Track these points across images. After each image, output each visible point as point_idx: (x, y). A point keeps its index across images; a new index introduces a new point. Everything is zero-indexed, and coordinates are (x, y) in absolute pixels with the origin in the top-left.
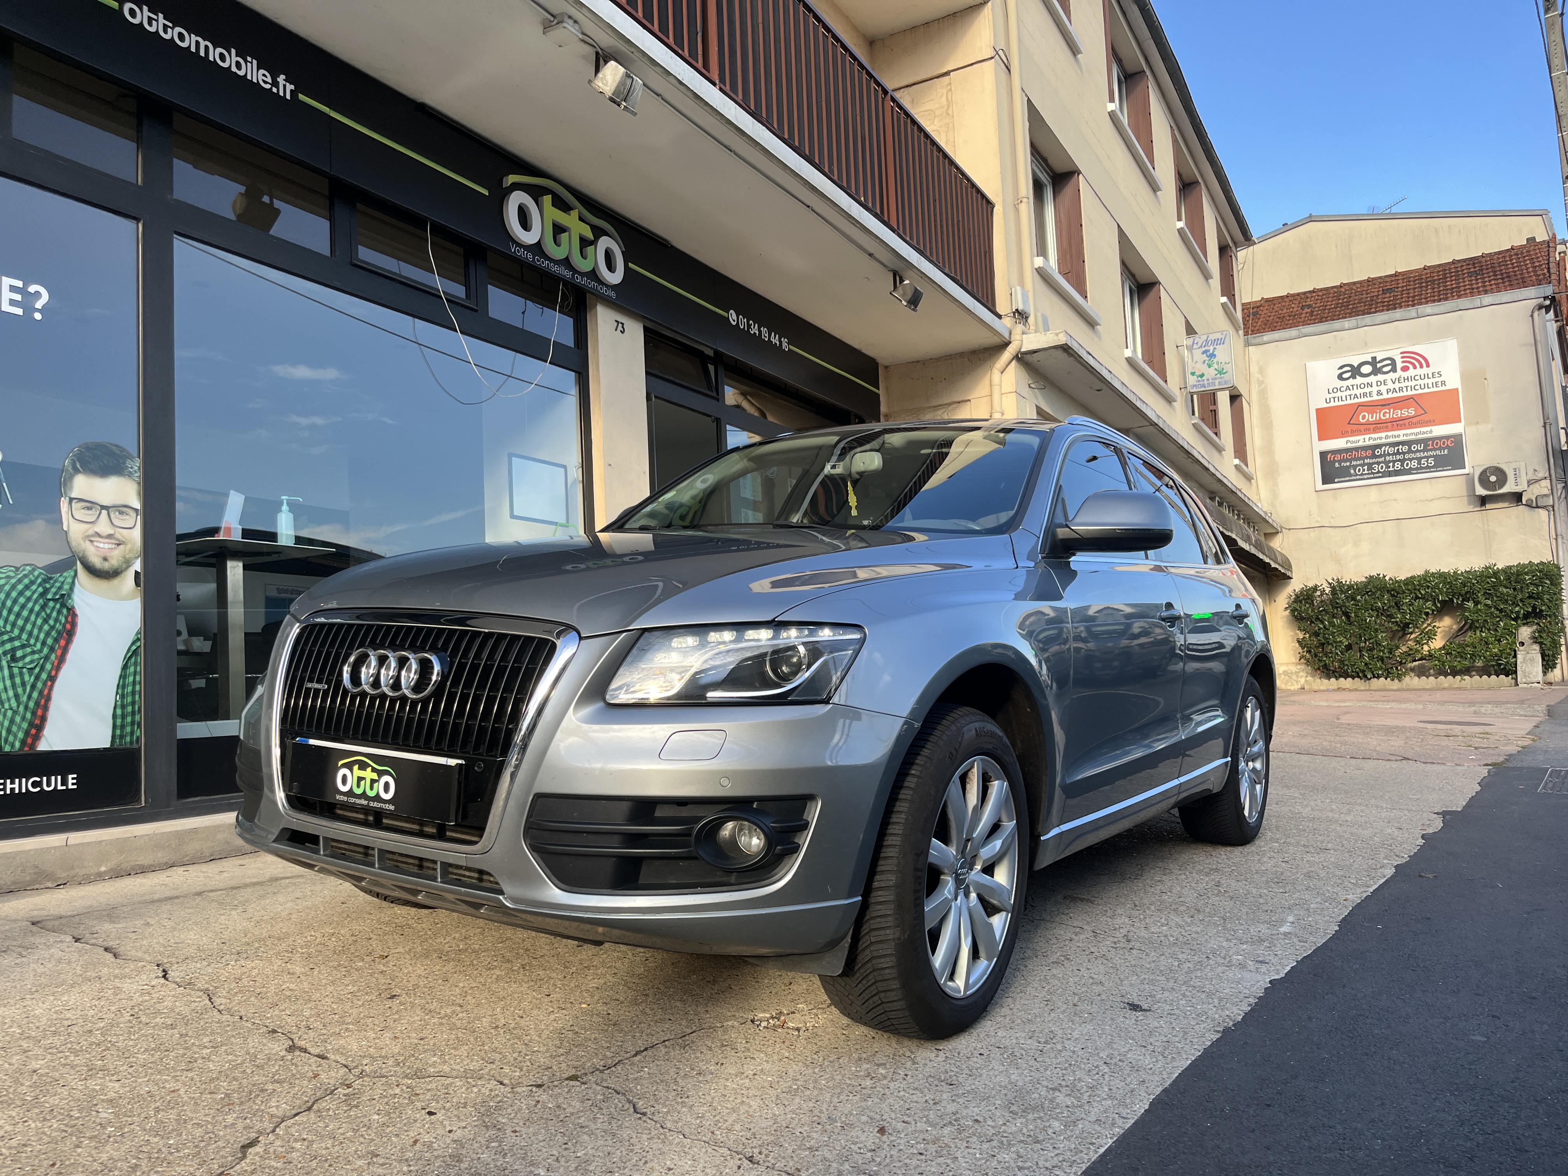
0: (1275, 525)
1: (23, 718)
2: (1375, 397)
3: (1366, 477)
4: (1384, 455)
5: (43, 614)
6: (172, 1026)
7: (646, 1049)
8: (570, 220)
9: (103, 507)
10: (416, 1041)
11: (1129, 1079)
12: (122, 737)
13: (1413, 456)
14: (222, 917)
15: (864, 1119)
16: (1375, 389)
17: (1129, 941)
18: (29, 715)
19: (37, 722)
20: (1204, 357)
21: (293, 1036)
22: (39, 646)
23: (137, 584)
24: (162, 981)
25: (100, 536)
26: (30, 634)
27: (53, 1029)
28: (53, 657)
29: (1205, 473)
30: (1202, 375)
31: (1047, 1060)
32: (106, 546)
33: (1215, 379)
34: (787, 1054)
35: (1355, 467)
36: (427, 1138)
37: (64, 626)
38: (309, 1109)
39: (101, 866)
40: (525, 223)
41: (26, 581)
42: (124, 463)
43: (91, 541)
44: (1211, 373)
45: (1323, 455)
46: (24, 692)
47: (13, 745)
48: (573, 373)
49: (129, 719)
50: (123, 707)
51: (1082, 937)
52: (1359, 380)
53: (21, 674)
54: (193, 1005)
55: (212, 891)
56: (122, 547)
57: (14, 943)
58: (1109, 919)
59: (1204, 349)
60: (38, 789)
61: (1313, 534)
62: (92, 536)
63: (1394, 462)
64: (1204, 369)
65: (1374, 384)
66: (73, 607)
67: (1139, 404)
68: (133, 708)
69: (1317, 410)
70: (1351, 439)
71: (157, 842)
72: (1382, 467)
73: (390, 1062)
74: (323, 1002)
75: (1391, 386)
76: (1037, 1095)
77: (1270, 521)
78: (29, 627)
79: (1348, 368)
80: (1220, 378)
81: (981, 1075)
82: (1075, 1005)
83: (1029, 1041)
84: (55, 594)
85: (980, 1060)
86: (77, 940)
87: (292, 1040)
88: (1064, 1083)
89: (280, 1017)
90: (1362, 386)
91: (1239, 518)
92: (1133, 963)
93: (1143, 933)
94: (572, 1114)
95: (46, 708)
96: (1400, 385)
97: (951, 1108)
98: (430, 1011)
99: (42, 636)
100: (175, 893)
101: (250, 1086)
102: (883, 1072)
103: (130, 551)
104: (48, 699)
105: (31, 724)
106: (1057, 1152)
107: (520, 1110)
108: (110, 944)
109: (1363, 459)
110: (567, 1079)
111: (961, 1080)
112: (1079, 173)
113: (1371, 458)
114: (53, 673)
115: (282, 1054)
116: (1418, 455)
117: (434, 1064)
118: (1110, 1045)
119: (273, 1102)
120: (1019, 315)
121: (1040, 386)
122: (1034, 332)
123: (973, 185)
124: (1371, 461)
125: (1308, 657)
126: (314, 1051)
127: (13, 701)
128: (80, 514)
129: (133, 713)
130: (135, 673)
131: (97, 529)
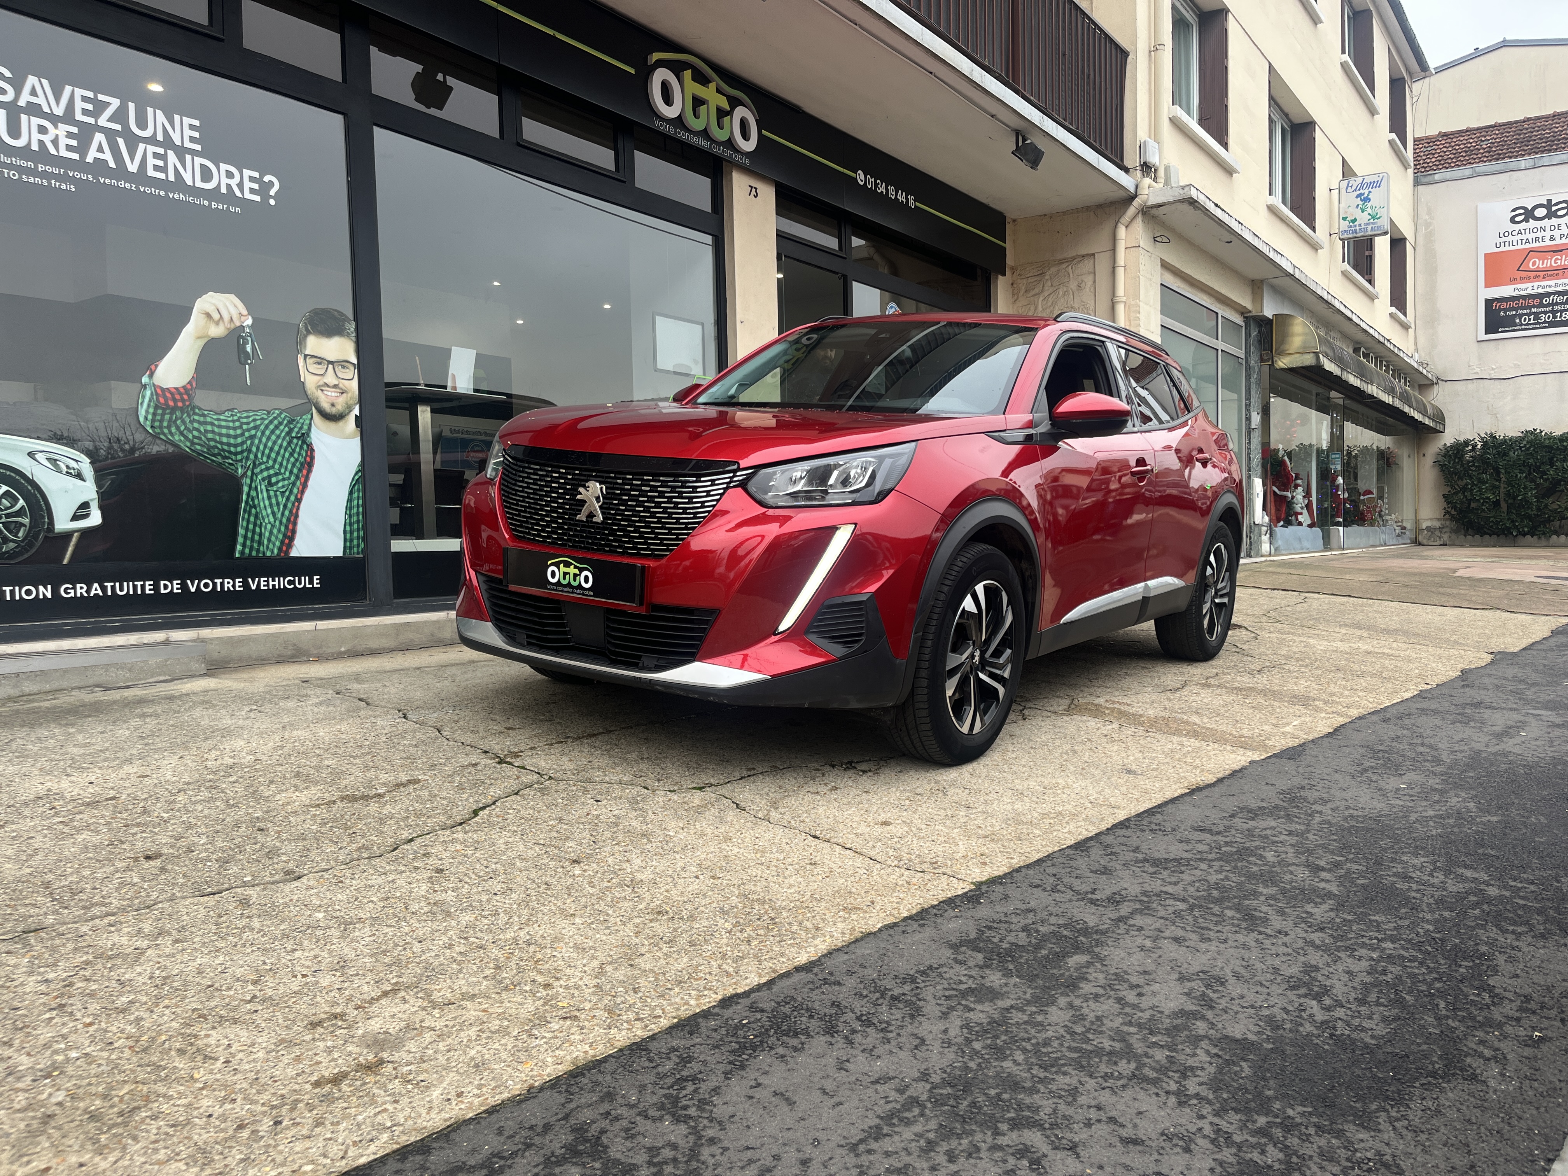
0: (1430, 376)
1: (279, 531)
3: (1530, 327)
4: (1552, 304)
5: (289, 449)
6: (416, 746)
7: (749, 776)
8: (709, 93)
9: (330, 362)
10: (586, 763)
11: (1103, 811)
12: (351, 548)
16: (1548, 234)
18: (283, 529)
19: (289, 534)
20: (1358, 201)
22: (287, 474)
23: (357, 426)
24: (404, 720)
25: (328, 386)
26: (281, 465)
27: (334, 744)
30: (1355, 220)
31: (1047, 798)
32: (333, 394)
33: (1368, 224)
35: (1520, 316)
36: (596, 813)
37: (305, 458)
38: (516, 794)
39: (340, 647)
40: (668, 98)
41: (276, 422)
42: (343, 325)
43: (322, 390)
44: (1363, 218)
45: (1489, 303)
46: (279, 510)
47: (272, 552)
48: (711, 238)
50: (351, 524)
52: (1532, 224)
53: (276, 496)
54: (428, 734)
55: (426, 667)
56: (345, 395)
59: (1359, 192)
60: (292, 586)
61: (1471, 386)
62: (322, 386)
64: (1358, 214)
66: (311, 443)
67: (1272, 255)
68: (358, 525)
69: (1486, 255)
70: (1519, 286)
71: (381, 632)
72: (1549, 317)
73: (569, 772)
74: (518, 738)
77: (1425, 372)
78: (279, 459)
79: (1522, 211)
80: (1374, 223)
82: (1083, 769)
84: (298, 432)
86: (337, 693)
87: (500, 757)
88: (1053, 811)
89: (489, 744)
90: (1535, 230)
91: (1387, 371)
94: (694, 807)
95: (295, 524)
97: (964, 820)
98: (595, 747)
99: (290, 466)
100: (399, 668)
101: (475, 781)
102: (920, 798)
103: (350, 398)
104: (297, 516)
105: (285, 536)
107: (658, 802)
108: (361, 696)
109: (1530, 308)
110: (692, 789)
112: (1228, 11)
113: (1538, 307)
114: (298, 496)
115: (494, 765)
117: (598, 776)
119: (492, 790)
120: (1147, 168)
121: (1165, 240)
122: (1161, 185)
123: (1106, 35)
124: (1538, 310)
125: (1453, 512)
126: (516, 764)
127: (271, 517)
128: (313, 368)
129: (358, 530)
130: (359, 497)
131: (325, 380)
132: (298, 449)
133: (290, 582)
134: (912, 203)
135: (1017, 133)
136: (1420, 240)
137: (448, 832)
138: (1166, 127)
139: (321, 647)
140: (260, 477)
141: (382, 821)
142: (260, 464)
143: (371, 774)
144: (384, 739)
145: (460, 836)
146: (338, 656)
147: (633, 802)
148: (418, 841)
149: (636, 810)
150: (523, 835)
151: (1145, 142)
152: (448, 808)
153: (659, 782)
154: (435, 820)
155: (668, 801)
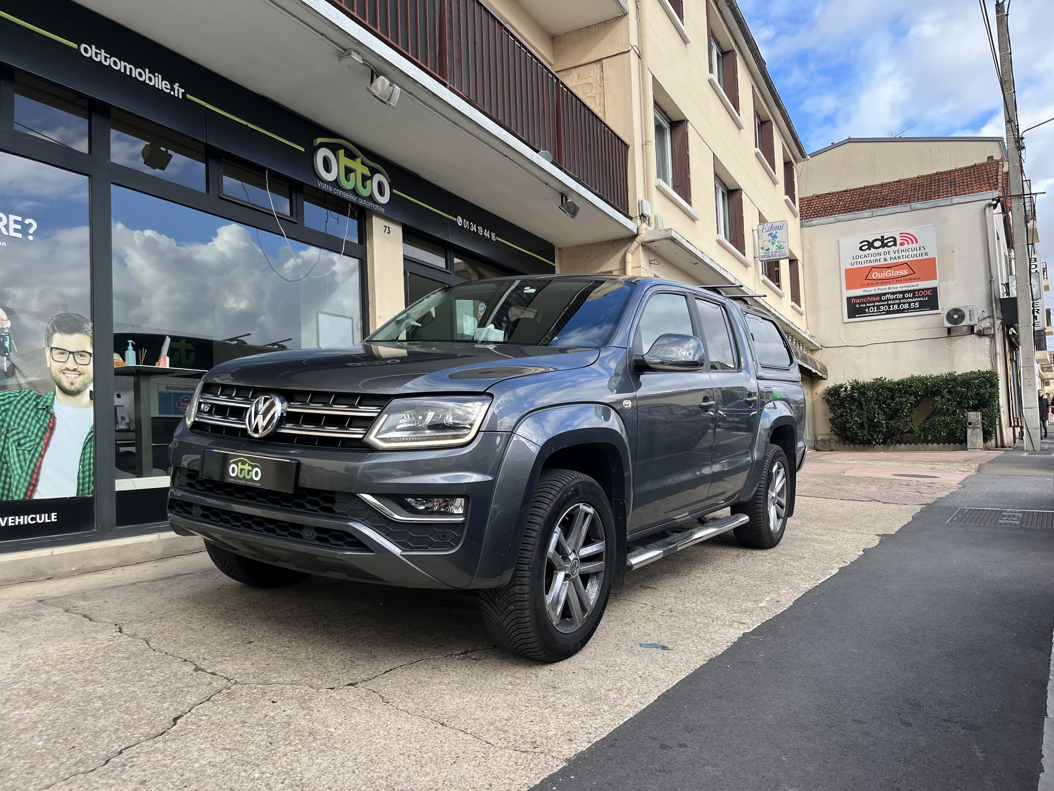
0: (817, 344)
1: (25, 480)
2: (883, 262)
3: (875, 314)
4: (888, 300)
5: (36, 418)
6: (128, 658)
7: (391, 670)
8: (356, 165)
9: (71, 353)
10: (265, 666)
11: (650, 685)
12: (83, 490)
13: (906, 301)
14: (149, 598)
15: (505, 705)
16: (882, 257)
17: (671, 612)
18: (28, 478)
19: (33, 482)
20: (770, 238)
21: (196, 663)
22: (34, 437)
23: (91, 399)
24: (119, 634)
25: (69, 370)
26: (29, 430)
27: (61, 660)
28: (42, 443)
30: (768, 250)
31: (609, 675)
32: (73, 376)
33: (776, 252)
34: (468, 673)
35: (869, 307)
36: (272, 714)
37: (49, 424)
38: (208, 700)
39: (72, 567)
40: (327, 168)
41: (26, 398)
42: (83, 325)
43: (64, 373)
44: (773, 248)
45: (849, 299)
46: (26, 464)
47: (19, 496)
48: (357, 260)
49: (87, 479)
50: (83, 472)
51: (645, 609)
52: (873, 251)
53: (24, 454)
54: (139, 647)
56: (82, 376)
57: (30, 613)
58: (663, 599)
59: (770, 232)
60: (34, 522)
61: (842, 350)
62: (64, 370)
63: (894, 305)
64: (769, 245)
65: (882, 254)
66: (54, 413)
67: (722, 272)
68: (89, 473)
69: (846, 270)
70: (867, 289)
71: (105, 553)
72: (886, 308)
73: (251, 676)
74: (211, 645)
75: (893, 255)
77: (814, 342)
78: (28, 426)
79: (866, 243)
80: (780, 252)
81: (571, 683)
82: (631, 647)
83: (602, 666)
84: (43, 405)
86: (67, 611)
87: (196, 665)
88: (615, 687)
89: (188, 653)
90: (875, 255)
92: (670, 624)
93: (681, 607)
94: (349, 702)
95: (38, 474)
96: (899, 255)
97: (552, 699)
98: (272, 650)
99: (36, 431)
100: (120, 583)
101: (175, 689)
102: (519, 682)
103: (87, 378)
104: (40, 468)
105: (30, 484)
106: (602, 720)
107: (321, 700)
108: (86, 613)
109: (874, 302)
110: (347, 685)
111: (560, 685)
112: (687, 121)
113: (879, 302)
114: (42, 453)
115: (191, 672)
116: (909, 300)
117: (274, 678)
118: (645, 668)
119: (188, 697)
120: (643, 217)
121: (656, 262)
122: (653, 228)
123: (615, 134)
124: (879, 304)
125: (836, 430)
126: (209, 671)
127: (19, 470)
128: (57, 357)
129: (90, 476)
130: (90, 452)
131: (67, 366)
132: (43, 418)
133: (32, 519)
134: (494, 238)
135: (562, 195)
136: (806, 261)
137: (150, 743)
138: (654, 192)
139: (56, 568)
140: (11, 440)
141: (97, 735)
142: (13, 430)
143: (89, 689)
144: (102, 653)
145: (160, 745)
146: (69, 575)
147: (303, 702)
148: (125, 753)
149: (304, 709)
150: (213, 741)
151: (642, 201)
152: (152, 718)
153: (322, 680)
154: (141, 730)
155: (330, 698)
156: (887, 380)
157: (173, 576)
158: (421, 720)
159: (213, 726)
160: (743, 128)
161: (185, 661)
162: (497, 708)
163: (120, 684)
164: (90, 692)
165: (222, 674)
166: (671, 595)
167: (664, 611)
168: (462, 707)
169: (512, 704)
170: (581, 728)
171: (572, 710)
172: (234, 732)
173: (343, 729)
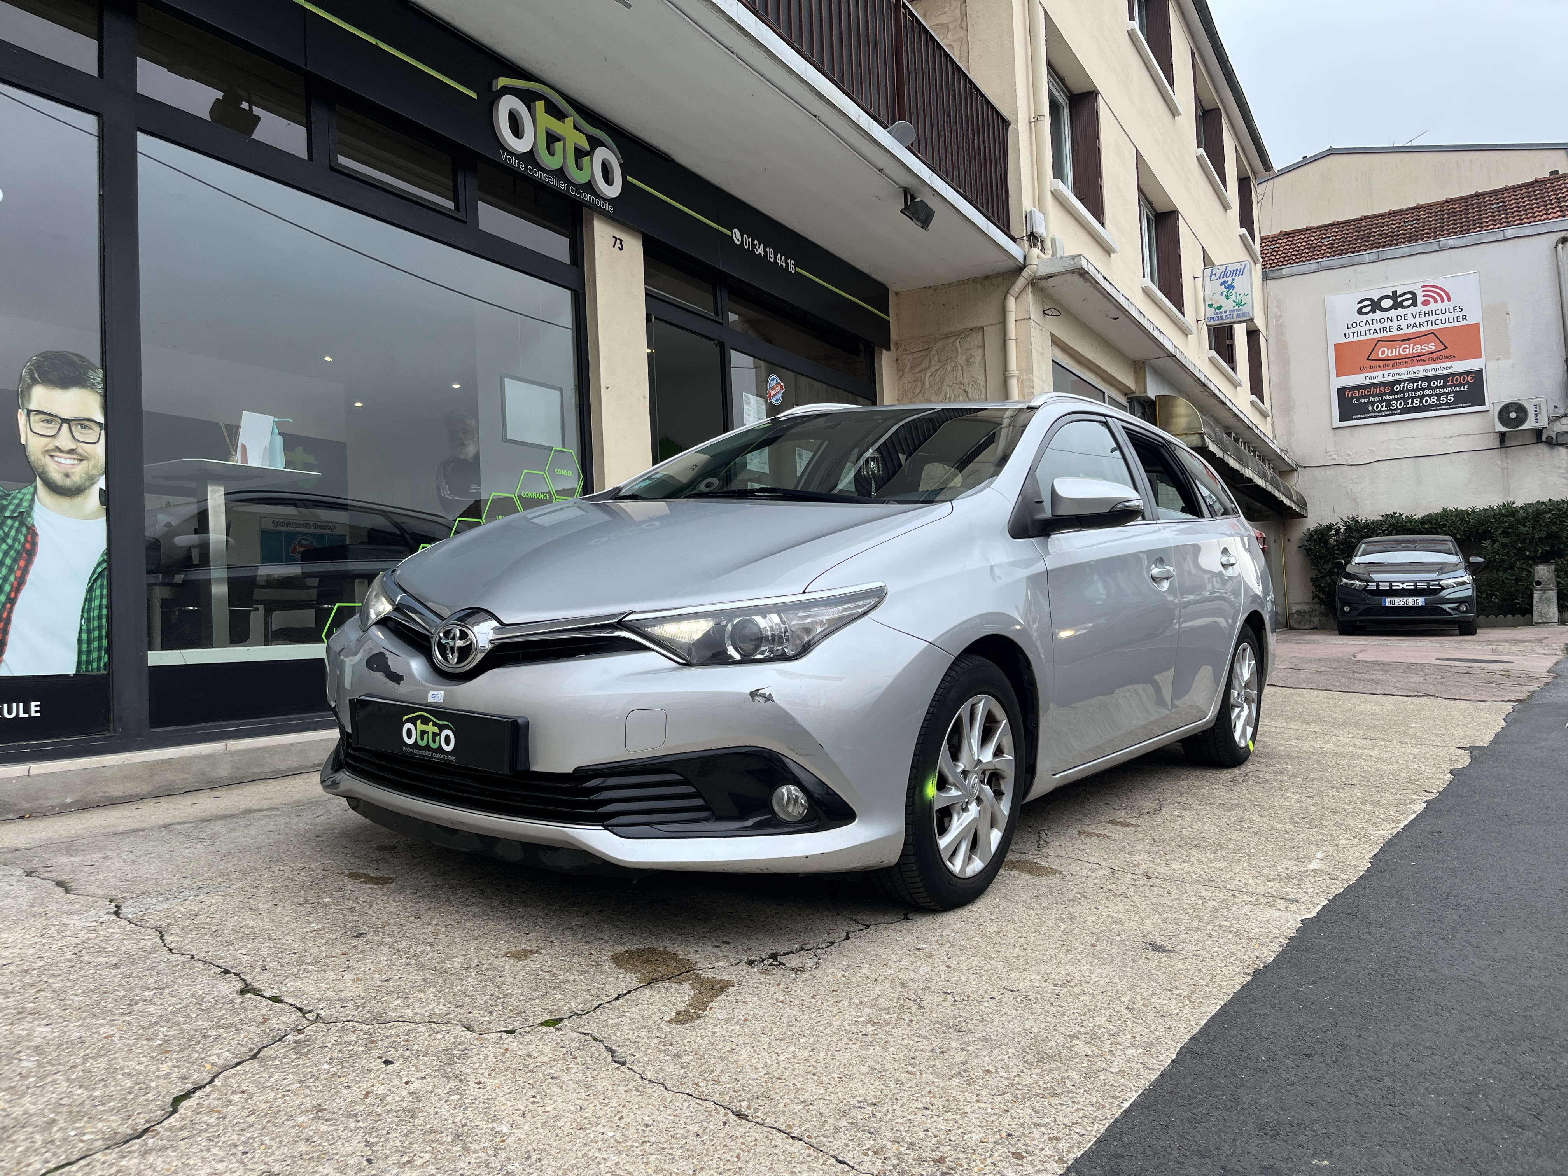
0: (1290, 462)
2: (1395, 332)
3: (1383, 414)
4: (1403, 391)
6: (116, 966)
7: (629, 992)
8: (565, 129)
9: (64, 421)
10: (380, 983)
11: (1154, 1026)
12: (88, 662)
13: (1433, 392)
14: (187, 851)
15: (864, 1069)
16: (1395, 324)
17: (1149, 878)
20: (1223, 289)
21: (246, 978)
23: (102, 503)
24: (113, 917)
25: (61, 451)
28: (12, 578)
29: (1220, 406)
30: (1220, 307)
31: (1065, 1004)
32: (68, 461)
33: (1233, 311)
34: (782, 998)
35: (1373, 403)
36: (380, 1090)
37: (24, 546)
38: (254, 1057)
39: (66, 797)
40: (516, 129)
42: (86, 374)
43: (52, 456)
44: (1229, 305)
45: (1341, 391)
48: (569, 292)
49: (96, 644)
50: (89, 631)
52: (1379, 314)
54: (142, 943)
55: (180, 823)
56: (85, 462)
58: (1127, 855)
59: (1222, 280)
61: (1328, 471)
62: (53, 450)
63: (1413, 398)
64: (1223, 301)
65: (1395, 319)
66: (33, 526)
67: (1156, 334)
68: (100, 633)
69: (1336, 345)
70: (1369, 375)
71: (127, 774)
72: (1401, 404)
73: (350, 1004)
74: (283, 941)
75: (1411, 320)
76: (1053, 1044)
77: (1286, 458)
79: (1369, 303)
80: (1239, 310)
81: (992, 1021)
82: (1093, 945)
83: (1045, 984)
84: (14, 511)
85: (992, 1005)
86: (29, 874)
87: (244, 980)
88: (1082, 1030)
89: (234, 956)
90: (1382, 321)
91: (1254, 455)
92: (1154, 901)
93: (1163, 870)
94: (544, 1063)
95: (6, 632)
96: (1421, 320)
97: (961, 1057)
98: (398, 951)
100: (142, 826)
101: (192, 1032)
103: (94, 467)
104: (8, 622)
106: (1077, 1106)
107: (486, 1058)
108: (64, 877)
109: (1382, 395)
110: (542, 1024)
111: (970, 1026)
112: (1098, 93)
113: (1389, 394)
114: (13, 595)
115: (232, 996)
116: (1438, 391)
117: (395, 1009)
118: (1132, 988)
119: (216, 1050)
120: (1033, 238)
121: (1055, 312)
122: (1049, 256)
123: (988, 102)
124: (1390, 397)
125: (1322, 596)
126: (267, 994)
128: (39, 427)
129: (100, 638)
130: (101, 596)
131: (57, 444)
132: (13, 533)
134: (791, 268)
135: (906, 191)
136: (1272, 334)
137: (112, 1156)
138: (1049, 200)
139: (35, 799)
144: (69, 955)
146: (62, 810)
147: (446, 1062)
149: (449, 1078)
150: (245, 1153)
151: (1031, 212)
152: (131, 1096)
153: (491, 1013)
154: (100, 1125)
155: (503, 1054)
156: (1404, 517)
157: (242, 813)
158: (693, 1104)
159: (252, 1119)
160: (1179, 114)
161: (226, 972)
162: (851, 1077)
163: (85, 1018)
164: (20, 1036)
165: (292, 1001)
166: (1139, 848)
167: (1135, 877)
168: (777, 1076)
169: (878, 1067)
170: (1036, 1125)
171: (1006, 1083)
172: (294, 1132)
173: (527, 1127)
